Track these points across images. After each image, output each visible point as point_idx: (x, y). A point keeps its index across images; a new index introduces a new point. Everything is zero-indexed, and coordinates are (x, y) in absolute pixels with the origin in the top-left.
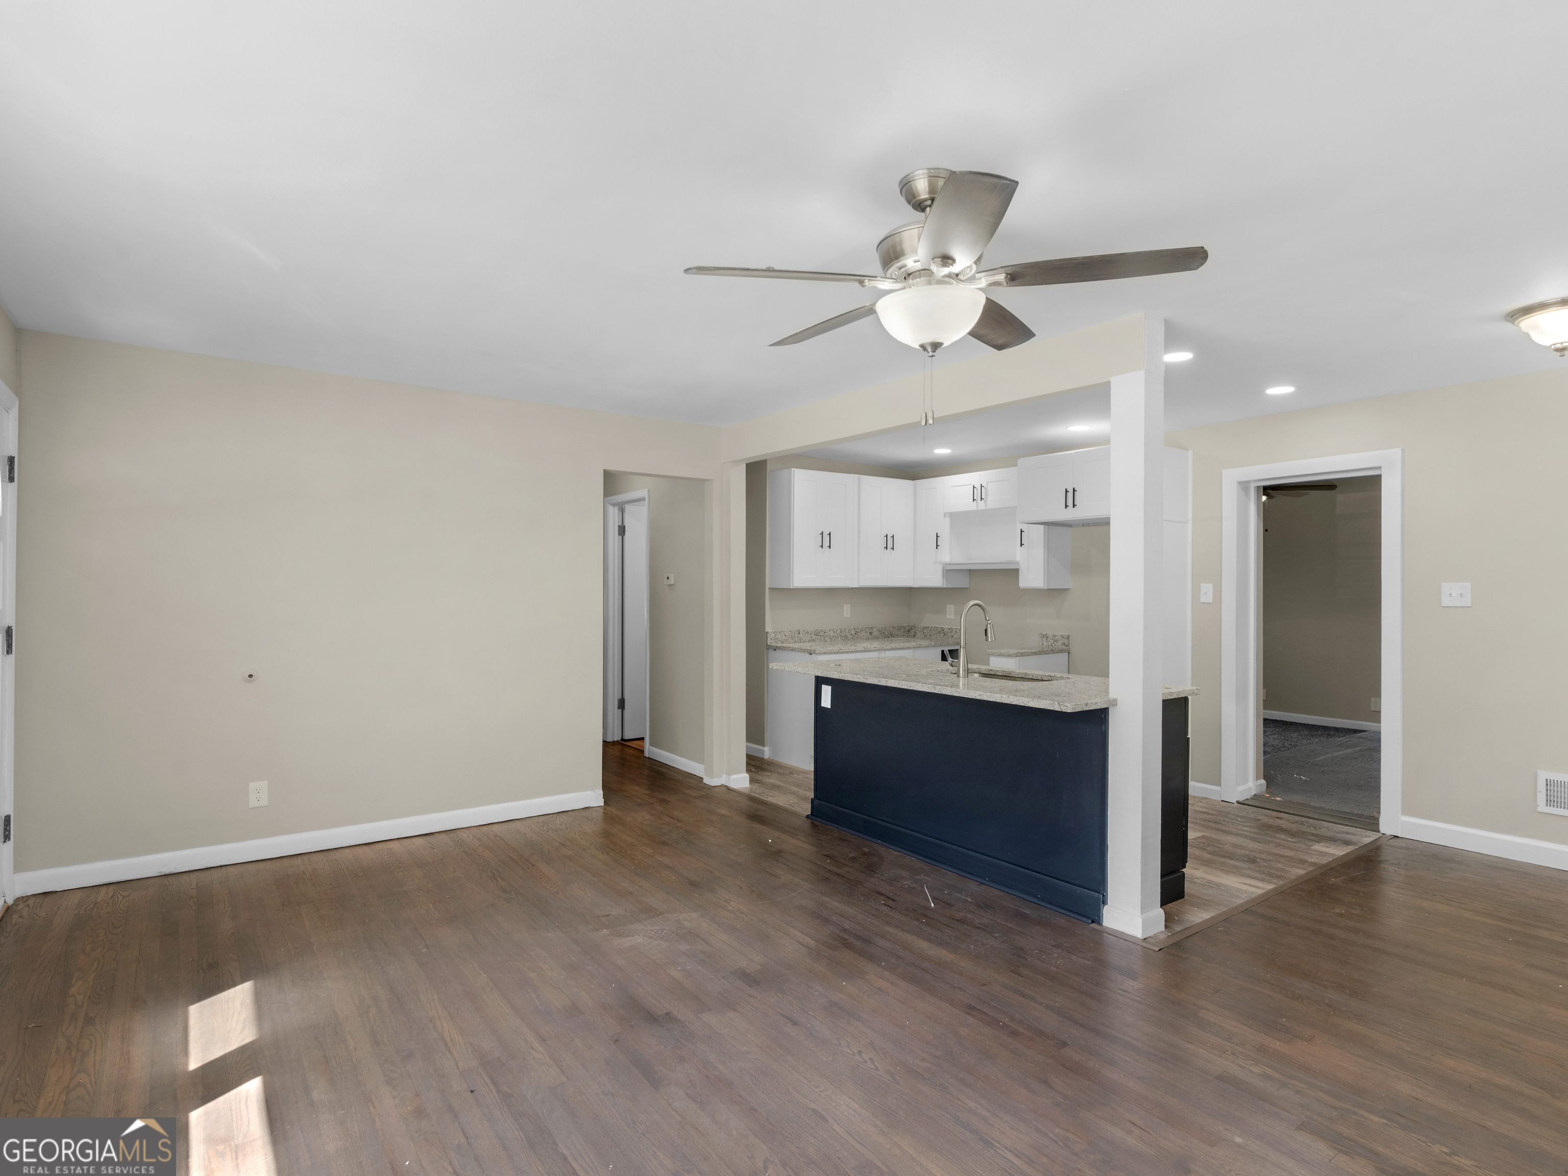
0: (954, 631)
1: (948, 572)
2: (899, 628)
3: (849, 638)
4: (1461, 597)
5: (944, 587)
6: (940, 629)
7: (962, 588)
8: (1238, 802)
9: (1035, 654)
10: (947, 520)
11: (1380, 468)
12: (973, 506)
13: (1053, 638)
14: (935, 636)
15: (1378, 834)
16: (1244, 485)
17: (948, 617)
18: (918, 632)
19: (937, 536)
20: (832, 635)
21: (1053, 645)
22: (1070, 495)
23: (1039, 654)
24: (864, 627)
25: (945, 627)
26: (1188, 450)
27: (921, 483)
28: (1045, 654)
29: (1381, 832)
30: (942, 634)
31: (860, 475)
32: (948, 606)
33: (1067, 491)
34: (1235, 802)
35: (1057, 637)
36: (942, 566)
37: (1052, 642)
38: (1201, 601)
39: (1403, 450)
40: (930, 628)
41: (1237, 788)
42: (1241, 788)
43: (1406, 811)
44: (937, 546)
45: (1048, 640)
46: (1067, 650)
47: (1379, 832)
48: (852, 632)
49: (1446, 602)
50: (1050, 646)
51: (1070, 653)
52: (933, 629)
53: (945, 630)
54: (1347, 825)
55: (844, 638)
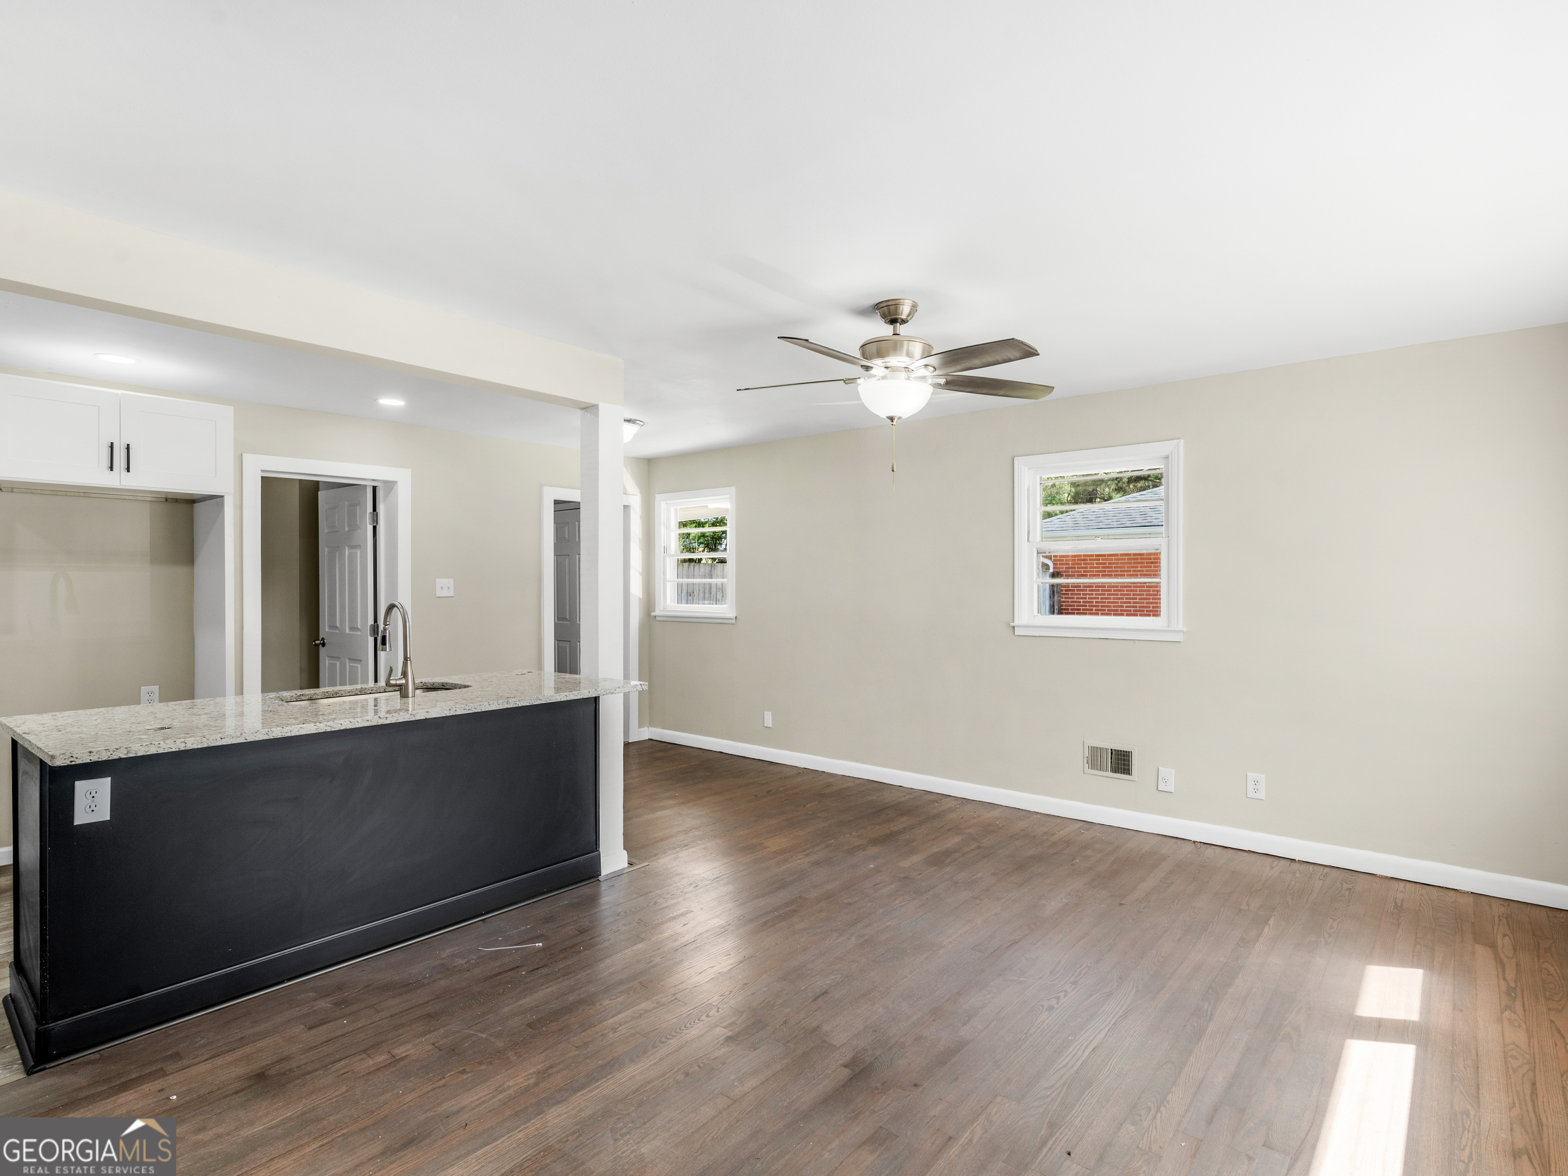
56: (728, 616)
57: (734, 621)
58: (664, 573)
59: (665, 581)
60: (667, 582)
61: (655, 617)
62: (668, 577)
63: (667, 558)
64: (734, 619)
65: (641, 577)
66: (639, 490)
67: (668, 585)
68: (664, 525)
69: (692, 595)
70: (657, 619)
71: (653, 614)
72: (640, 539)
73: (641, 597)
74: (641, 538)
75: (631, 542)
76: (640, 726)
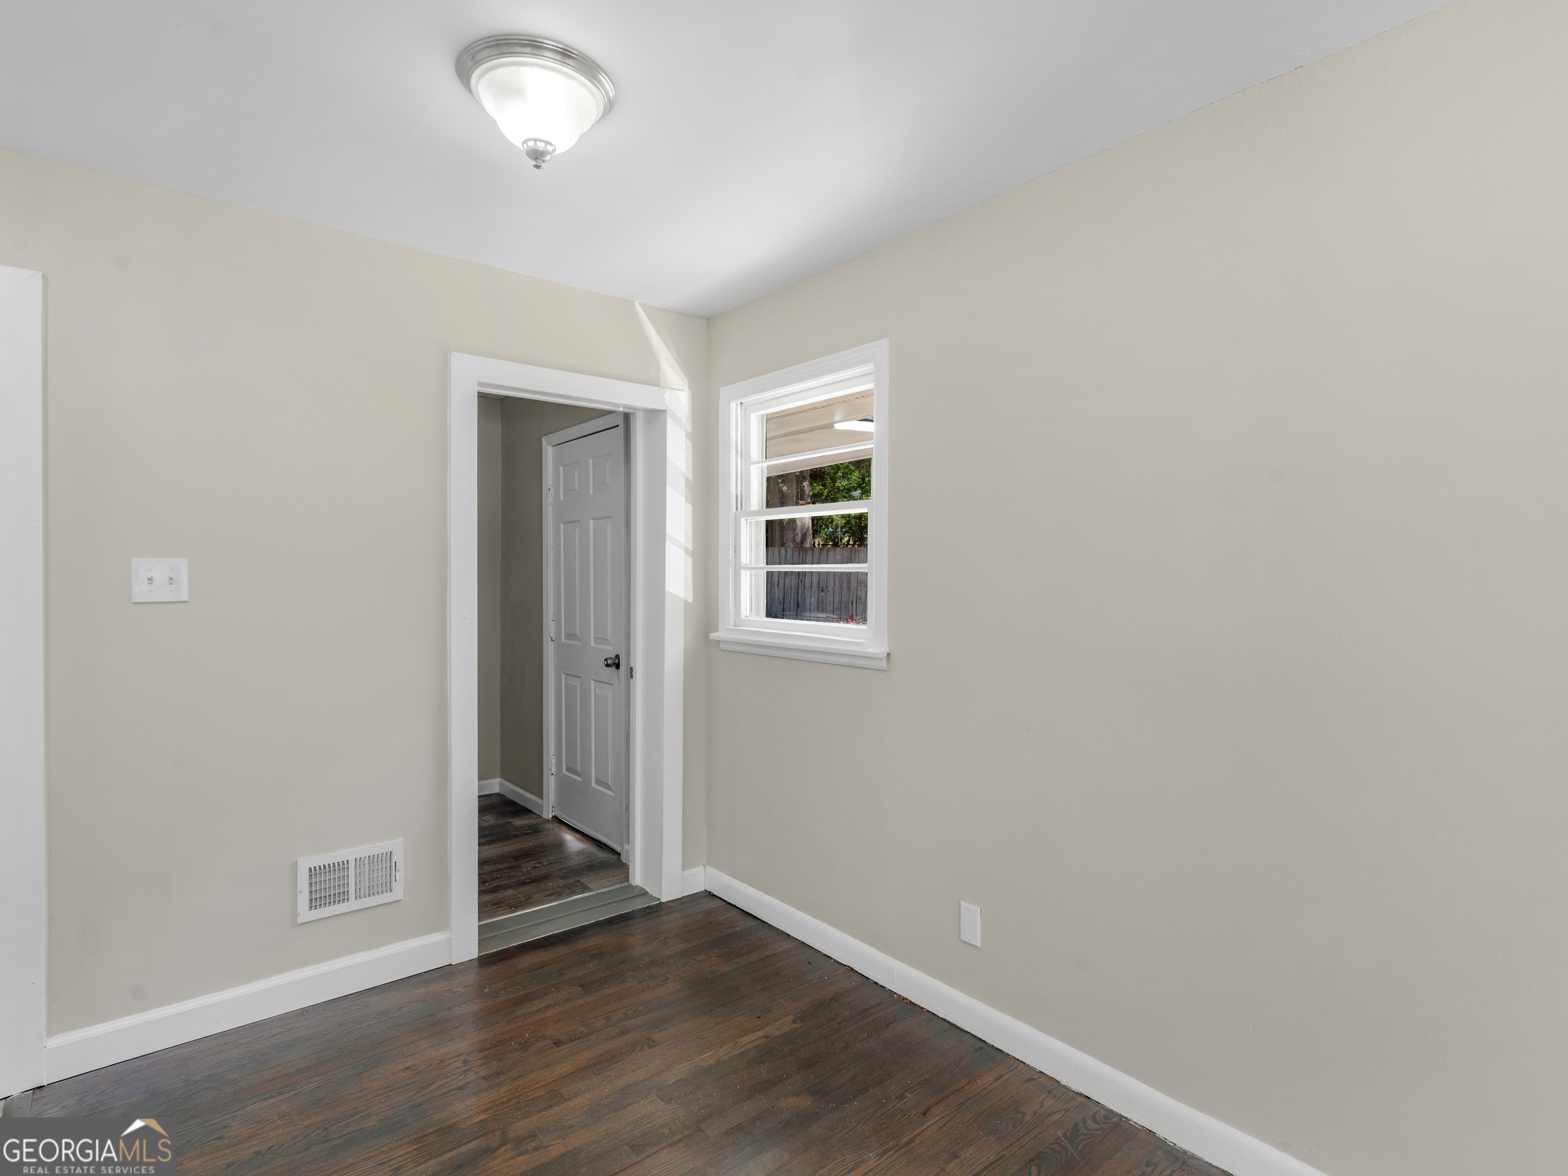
49: (139, 596)
56: (870, 650)
57: (884, 664)
58: (737, 551)
59: (738, 567)
60: (742, 571)
61: (718, 642)
62: (745, 557)
63: (743, 520)
64: (885, 661)
65: (690, 559)
66: (687, 381)
67: (745, 578)
68: (737, 451)
69: (825, 590)
70: (722, 646)
71: (713, 636)
72: (687, 480)
73: (690, 599)
74: (691, 479)
75: (667, 486)
76: (687, 864)
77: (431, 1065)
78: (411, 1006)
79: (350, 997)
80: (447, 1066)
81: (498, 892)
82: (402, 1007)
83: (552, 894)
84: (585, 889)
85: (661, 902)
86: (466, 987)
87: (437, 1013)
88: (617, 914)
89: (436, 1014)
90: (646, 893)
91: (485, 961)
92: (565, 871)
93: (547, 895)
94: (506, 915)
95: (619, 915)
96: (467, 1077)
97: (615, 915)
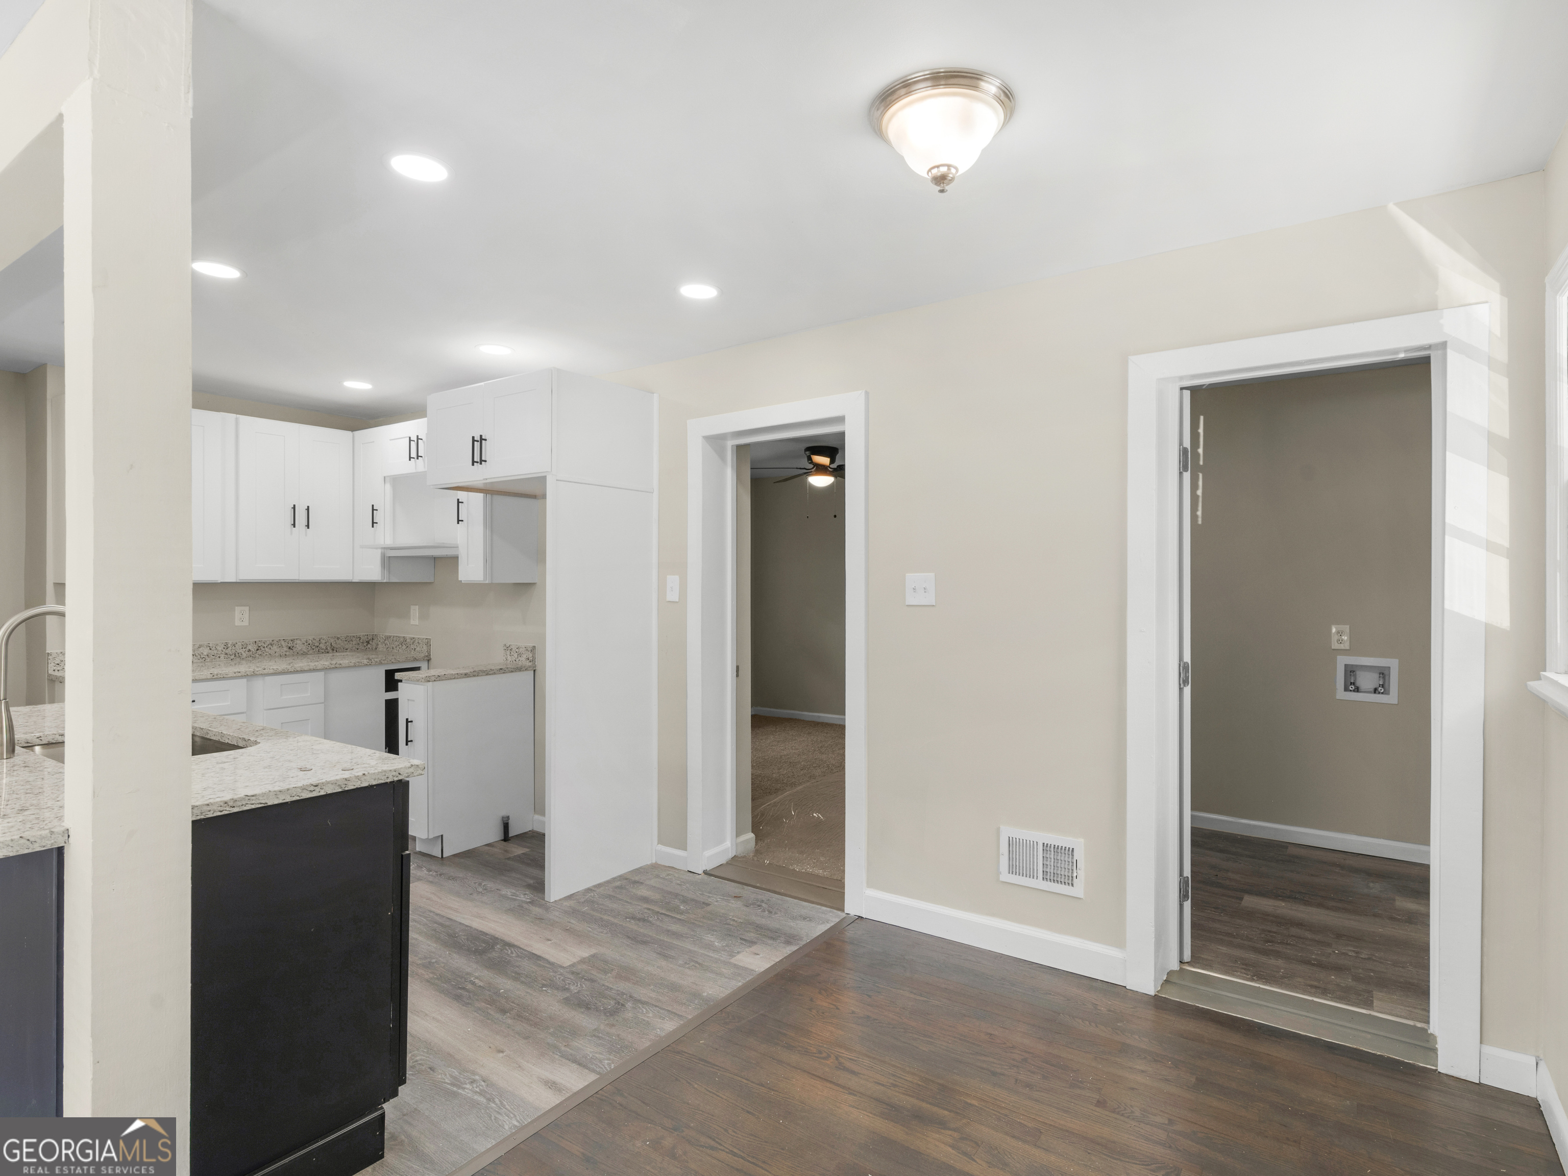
0: (416, 641)
1: (388, 561)
2: (348, 639)
3: (244, 655)
4: (925, 592)
5: (385, 581)
6: (402, 639)
7: (417, 583)
8: (705, 872)
9: (466, 675)
10: (388, 487)
11: (841, 420)
12: (411, 467)
13: (517, 651)
14: (398, 648)
15: (839, 913)
16: (715, 441)
17: (412, 622)
18: (380, 643)
19: (373, 510)
20: (205, 654)
21: (517, 661)
22: (477, 445)
23: (474, 676)
24: (277, 639)
25: (408, 636)
26: (653, 393)
27: (359, 434)
28: (487, 674)
29: (846, 912)
30: (404, 647)
31: (238, 416)
32: (412, 607)
33: (474, 440)
34: (700, 872)
35: (521, 650)
36: (379, 551)
37: (516, 657)
38: (668, 600)
39: (867, 393)
40: (392, 638)
41: (704, 853)
42: (708, 853)
43: (871, 884)
44: (373, 523)
45: (512, 654)
46: (530, 667)
47: (843, 910)
48: (250, 647)
49: (911, 600)
50: (514, 662)
51: (536, 672)
52: (395, 639)
53: (408, 640)
54: (813, 902)
55: (233, 657)
71: (1537, 688)
77: (1005, 1043)
78: (1057, 997)
79: (1034, 965)
80: (1011, 1053)
81: (1267, 955)
82: (1050, 994)
83: (1316, 987)
84: (1369, 1004)
85: (1437, 1070)
86: (1109, 1011)
87: (1063, 1014)
88: (1355, 1047)
89: (1061, 1014)
90: (1434, 1050)
91: (1158, 1002)
92: (1372, 974)
93: (1312, 986)
94: (1240, 979)
95: (1356, 1049)
96: (1009, 1070)
97: (1351, 1046)
